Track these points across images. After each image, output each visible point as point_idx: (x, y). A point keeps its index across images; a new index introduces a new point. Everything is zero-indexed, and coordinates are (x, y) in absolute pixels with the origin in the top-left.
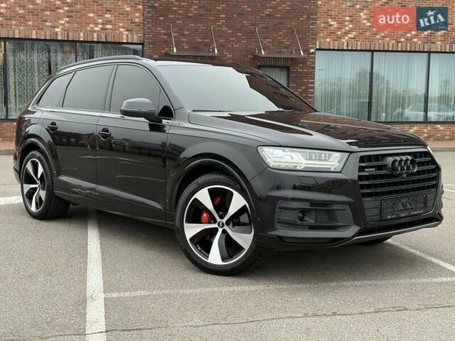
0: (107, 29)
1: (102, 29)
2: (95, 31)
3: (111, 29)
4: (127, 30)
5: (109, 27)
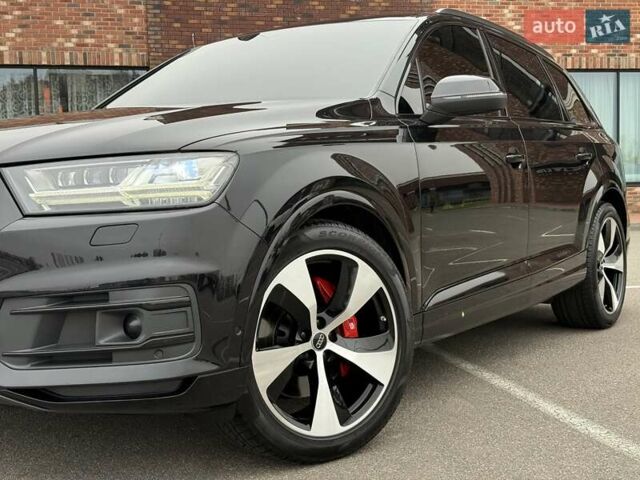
0: (87, 45)
1: (78, 45)
3: (93, 45)
4: (120, 46)
5: (89, 41)
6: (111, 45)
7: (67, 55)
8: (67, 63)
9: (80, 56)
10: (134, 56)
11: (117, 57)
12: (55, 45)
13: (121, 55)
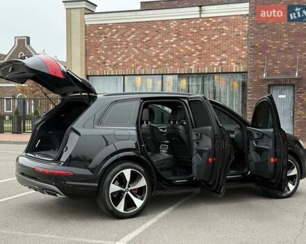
0: (223, 64)
1: (220, 64)
2: (215, 66)
3: (225, 64)
4: (236, 64)
5: (224, 62)
6: (232, 64)
7: (215, 69)
8: (215, 72)
9: (220, 68)
10: (241, 67)
11: (234, 68)
12: (211, 65)
13: (236, 67)
